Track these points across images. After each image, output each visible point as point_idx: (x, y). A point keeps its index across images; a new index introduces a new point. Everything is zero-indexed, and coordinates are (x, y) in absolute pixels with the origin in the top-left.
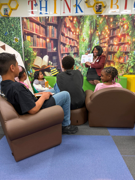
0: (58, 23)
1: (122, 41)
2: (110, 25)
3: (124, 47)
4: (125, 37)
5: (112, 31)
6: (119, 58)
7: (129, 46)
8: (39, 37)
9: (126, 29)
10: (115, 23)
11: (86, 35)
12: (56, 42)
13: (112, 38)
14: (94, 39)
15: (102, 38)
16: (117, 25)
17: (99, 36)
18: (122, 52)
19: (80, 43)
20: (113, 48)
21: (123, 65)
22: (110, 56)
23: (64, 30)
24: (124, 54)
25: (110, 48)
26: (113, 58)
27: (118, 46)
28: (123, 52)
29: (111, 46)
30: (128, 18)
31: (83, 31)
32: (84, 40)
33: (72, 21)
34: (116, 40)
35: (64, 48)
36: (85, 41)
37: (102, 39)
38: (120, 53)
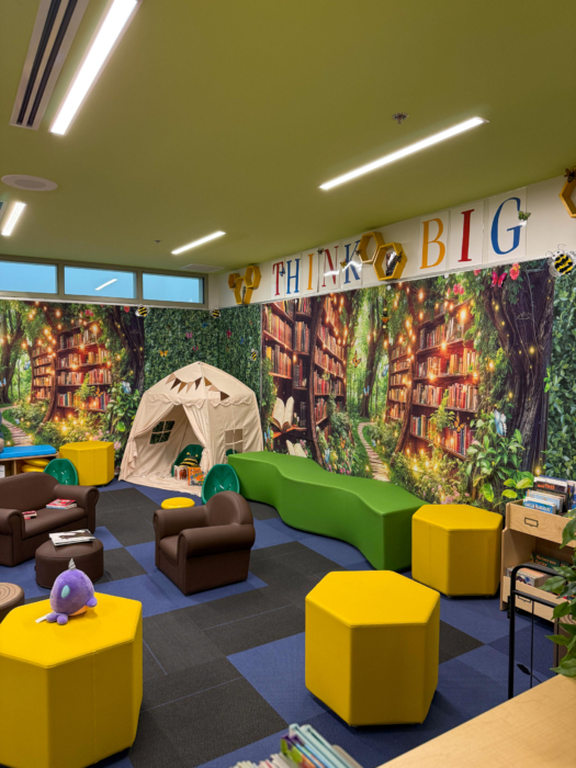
0: (312, 314)
1: (451, 371)
2: (418, 315)
3: (457, 394)
4: (462, 356)
5: (422, 332)
6: (445, 433)
7: (475, 391)
8: (283, 350)
9: (463, 326)
10: (433, 306)
11: (363, 346)
12: (307, 365)
13: (422, 357)
14: (379, 360)
15: (398, 356)
16: (439, 311)
17: (391, 349)
18: (452, 413)
19: (348, 371)
20: (424, 393)
21: (456, 465)
22: (417, 419)
23: (321, 333)
24: (458, 418)
25: (417, 392)
26: (426, 430)
27: (438, 388)
28: (455, 412)
29: (419, 386)
30: (470, 283)
31: (356, 335)
32: (357, 362)
33: (335, 307)
34: (435, 365)
35: (320, 381)
36: (359, 366)
37: (395, 360)
38: (446, 414)
